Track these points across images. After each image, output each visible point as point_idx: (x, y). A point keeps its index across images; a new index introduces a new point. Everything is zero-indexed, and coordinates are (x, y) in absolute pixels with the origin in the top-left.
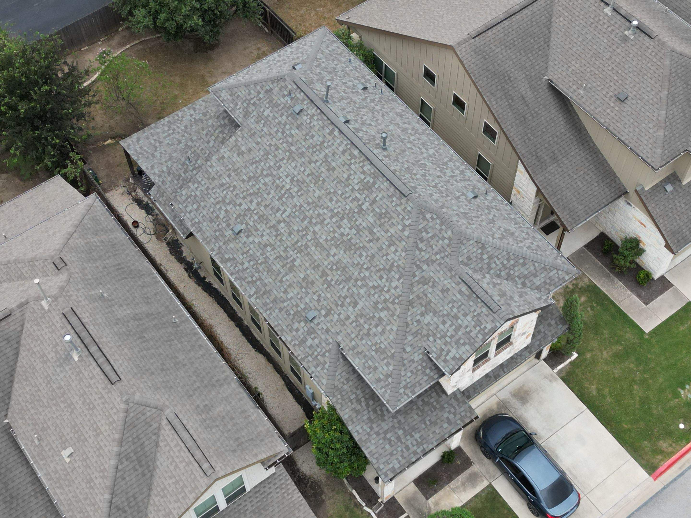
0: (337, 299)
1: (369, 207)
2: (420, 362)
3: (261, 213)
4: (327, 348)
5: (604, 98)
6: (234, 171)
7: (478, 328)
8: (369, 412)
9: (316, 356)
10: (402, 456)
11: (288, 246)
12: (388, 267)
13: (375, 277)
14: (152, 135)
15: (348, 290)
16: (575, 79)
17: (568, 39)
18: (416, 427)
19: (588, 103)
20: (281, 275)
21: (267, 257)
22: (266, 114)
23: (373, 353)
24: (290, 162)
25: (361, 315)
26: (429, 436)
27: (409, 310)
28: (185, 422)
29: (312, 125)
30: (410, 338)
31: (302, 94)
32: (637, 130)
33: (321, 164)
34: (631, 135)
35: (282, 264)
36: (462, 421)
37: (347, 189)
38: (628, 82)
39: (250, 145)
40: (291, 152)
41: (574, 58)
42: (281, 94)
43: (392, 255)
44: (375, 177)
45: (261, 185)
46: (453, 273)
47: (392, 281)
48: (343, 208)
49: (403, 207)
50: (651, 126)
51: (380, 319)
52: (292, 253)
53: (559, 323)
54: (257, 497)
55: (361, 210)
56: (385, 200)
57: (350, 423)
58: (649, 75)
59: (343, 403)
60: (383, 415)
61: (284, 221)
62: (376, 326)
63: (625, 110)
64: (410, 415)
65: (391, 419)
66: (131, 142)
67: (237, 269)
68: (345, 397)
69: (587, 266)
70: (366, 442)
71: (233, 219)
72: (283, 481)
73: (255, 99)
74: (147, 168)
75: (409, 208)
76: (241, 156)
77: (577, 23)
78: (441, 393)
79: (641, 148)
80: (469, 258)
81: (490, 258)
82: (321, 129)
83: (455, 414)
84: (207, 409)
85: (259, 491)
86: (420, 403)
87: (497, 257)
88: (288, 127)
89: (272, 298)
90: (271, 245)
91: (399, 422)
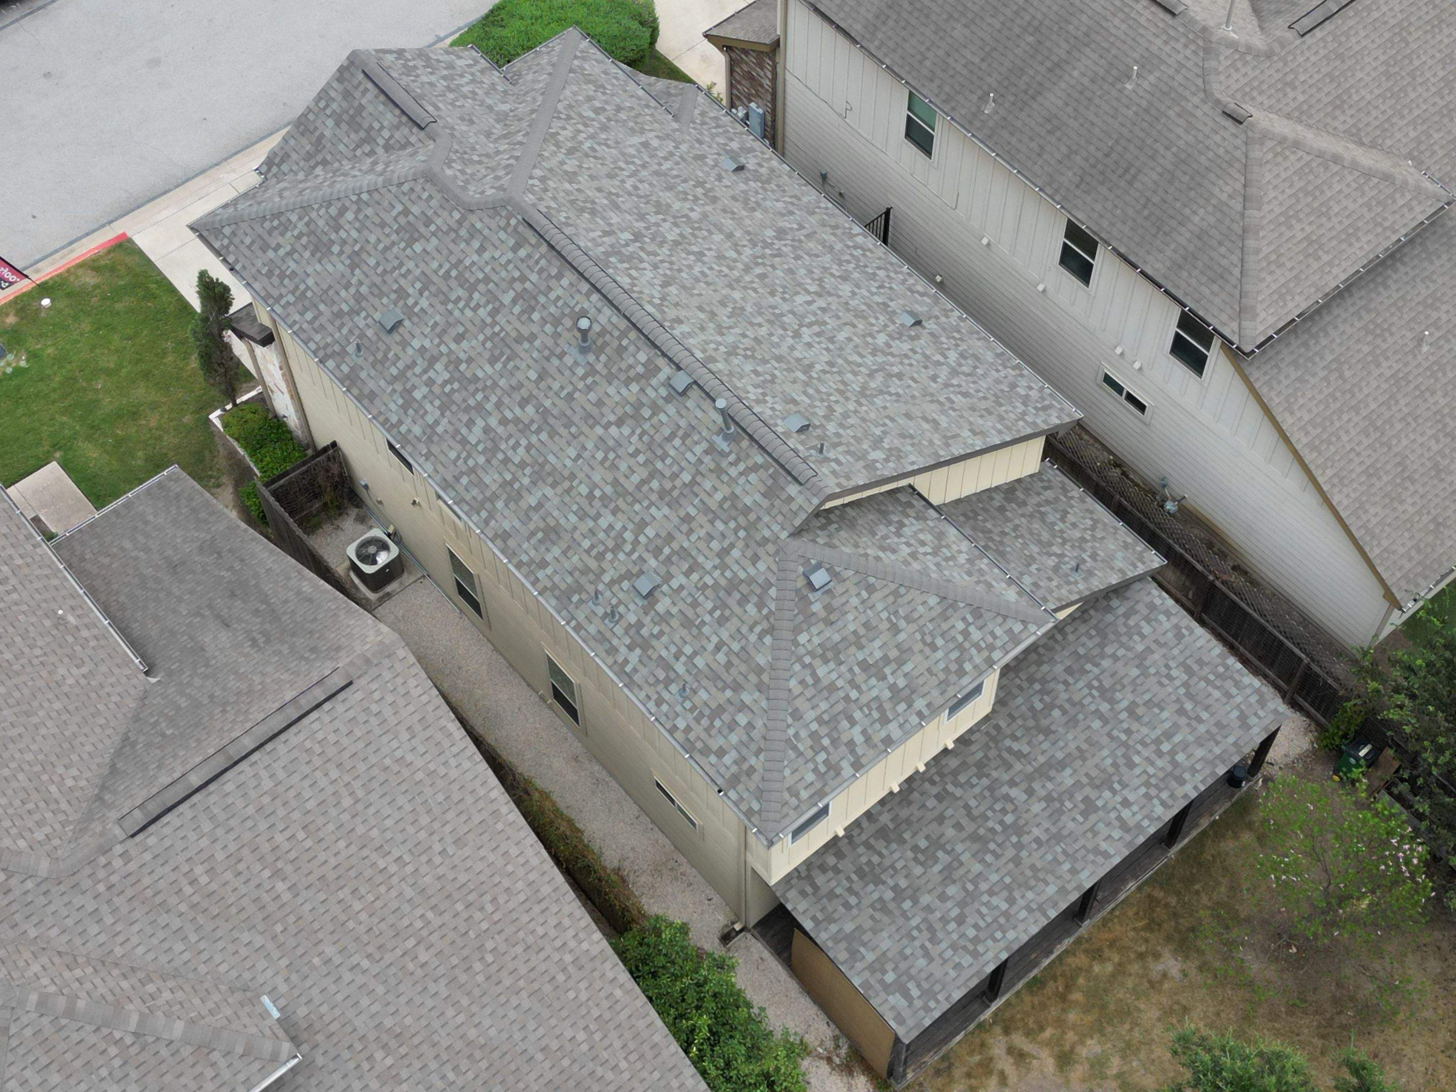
3: (861, 321)
6: (941, 404)
7: (410, 64)
14: (1210, 736)
19: (64, 592)
22: (880, 455)
29: (760, 390)
31: (791, 446)
41: (66, 689)
42: (845, 469)
44: (607, 263)
46: (448, 131)
49: (545, 203)
66: (1261, 713)
71: (924, 338)
73: (921, 550)
74: (1192, 632)
77: (29, 757)
82: (737, 375)
88: (820, 412)
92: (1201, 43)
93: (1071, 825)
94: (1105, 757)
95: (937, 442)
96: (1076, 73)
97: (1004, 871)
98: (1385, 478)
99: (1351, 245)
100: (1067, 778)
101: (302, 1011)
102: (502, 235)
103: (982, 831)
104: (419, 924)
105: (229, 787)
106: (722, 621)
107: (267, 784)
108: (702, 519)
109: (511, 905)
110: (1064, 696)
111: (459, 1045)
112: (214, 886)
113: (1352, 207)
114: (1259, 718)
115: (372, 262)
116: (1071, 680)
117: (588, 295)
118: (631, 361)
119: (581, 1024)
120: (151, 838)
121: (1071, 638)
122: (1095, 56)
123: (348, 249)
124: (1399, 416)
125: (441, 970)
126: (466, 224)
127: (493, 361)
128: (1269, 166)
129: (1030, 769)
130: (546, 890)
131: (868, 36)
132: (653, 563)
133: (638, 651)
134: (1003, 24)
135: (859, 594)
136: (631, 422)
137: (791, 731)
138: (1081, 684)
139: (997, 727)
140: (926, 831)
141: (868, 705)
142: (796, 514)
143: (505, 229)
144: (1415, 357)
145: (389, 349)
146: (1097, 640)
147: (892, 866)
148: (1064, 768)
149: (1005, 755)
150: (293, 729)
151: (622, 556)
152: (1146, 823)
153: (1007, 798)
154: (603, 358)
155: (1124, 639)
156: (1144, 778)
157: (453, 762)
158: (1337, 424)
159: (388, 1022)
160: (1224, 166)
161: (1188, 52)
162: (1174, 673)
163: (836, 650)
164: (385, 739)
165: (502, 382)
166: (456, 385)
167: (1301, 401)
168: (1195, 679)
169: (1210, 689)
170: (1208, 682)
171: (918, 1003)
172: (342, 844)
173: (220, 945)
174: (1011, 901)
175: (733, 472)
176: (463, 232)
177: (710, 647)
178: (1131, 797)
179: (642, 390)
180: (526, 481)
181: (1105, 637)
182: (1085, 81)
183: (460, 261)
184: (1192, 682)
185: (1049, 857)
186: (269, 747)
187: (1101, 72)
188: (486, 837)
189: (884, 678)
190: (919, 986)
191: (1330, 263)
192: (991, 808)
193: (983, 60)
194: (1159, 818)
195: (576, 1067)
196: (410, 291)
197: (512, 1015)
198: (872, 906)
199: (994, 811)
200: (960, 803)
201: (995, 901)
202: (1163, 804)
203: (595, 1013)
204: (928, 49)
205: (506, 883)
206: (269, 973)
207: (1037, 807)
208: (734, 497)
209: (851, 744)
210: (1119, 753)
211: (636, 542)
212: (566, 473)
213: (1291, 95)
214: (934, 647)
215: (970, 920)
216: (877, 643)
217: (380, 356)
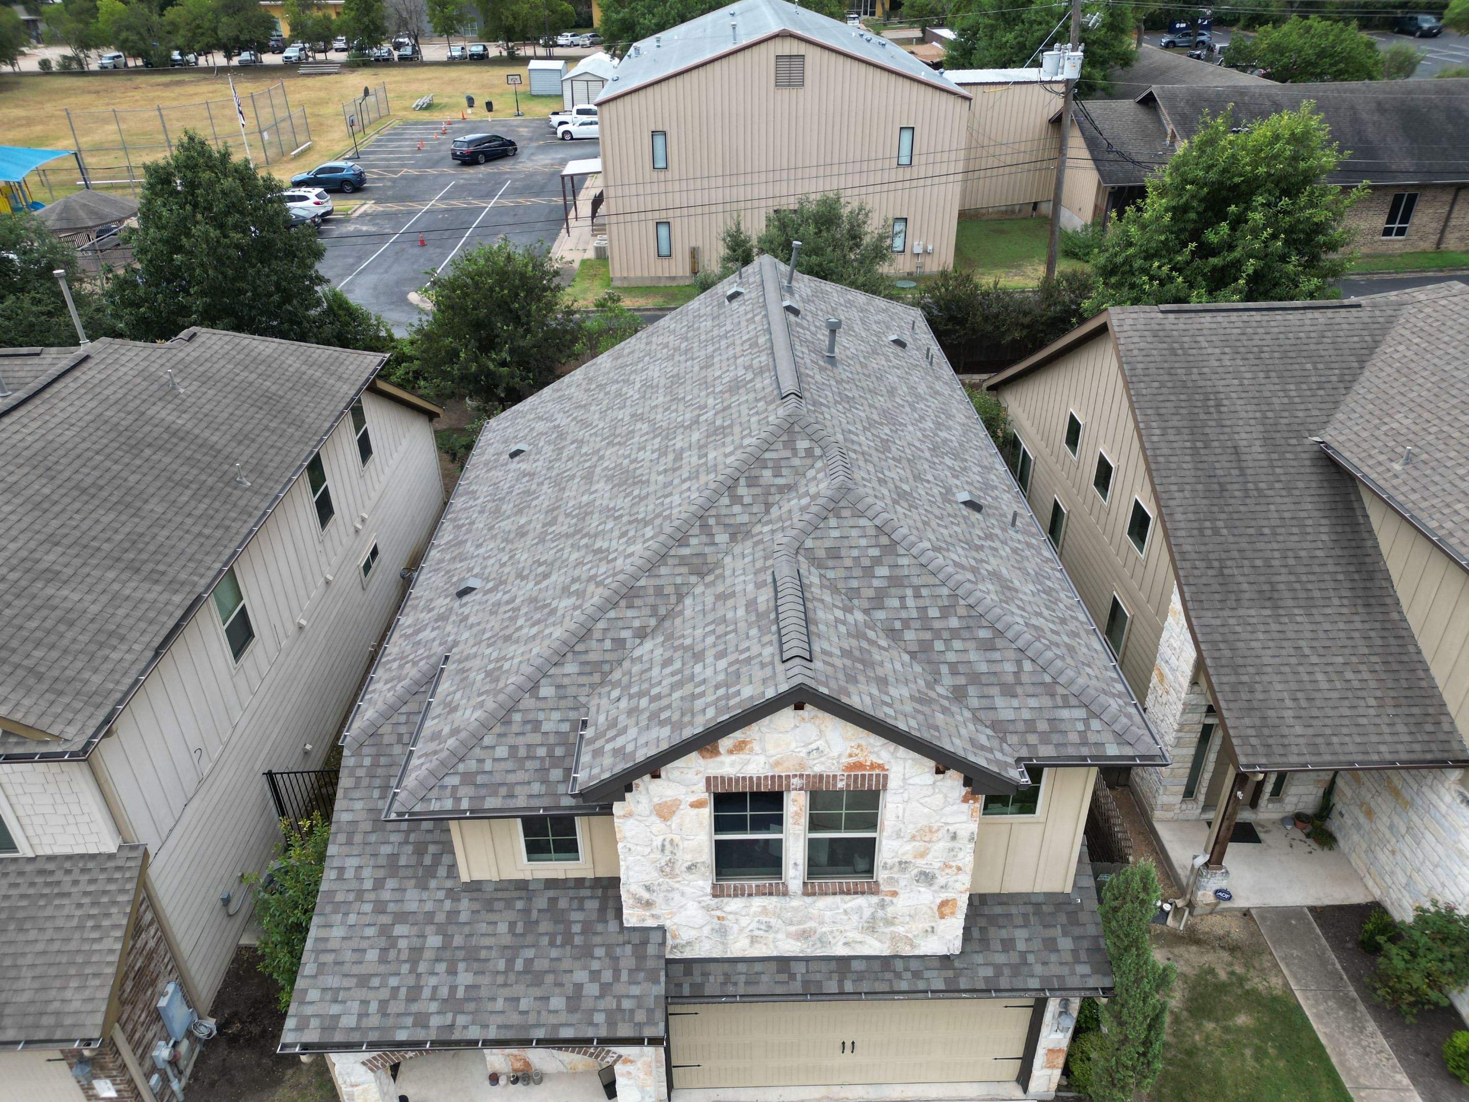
0: (528, 565)
1: (711, 418)
2: (552, 739)
4: (433, 651)
8: (406, 842)
9: (407, 663)
10: (383, 1004)
11: (550, 477)
12: (650, 517)
13: (615, 533)
15: (558, 551)
16: (1391, 444)
17: (1403, 379)
18: (483, 954)
19: (1405, 488)
20: (500, 519)
21: (512, 491)
23: (480, 677)
24: (663, 362)
25: (533, 600)
26: (493, 999)
27: (615, 605)
30: (570, 668)
33: (700, 361)
35: (517, 502)
36: (611, 1023)
37: (703, 393)
39: (637, 347)
40: (677, 350)
43: (676, 497)
44: (760, 372)
45: (601, 394)
46: (768, 563)
47: (634, 542)
48: (673, 420)
51: (553, 611)
52: (545, 486)
53: (1083, 956)
54: (32, 884)
55: (694, 423)
56: (743, 406)
57: (342, 838)
59: (365, 782)
60: (431, 872)
61: (581, 441)
62: (535, 624)
64: (492, 917)
65: (441, 895)
67: (465, 506)
68: (380, 771)
69: (1295, 953)
70: (337, 907)
72: (112, 887)
76: (614, 361)
78: (610, 914)
80: (834, 554)
81: (895, 581)
83: (605, 989)
85: (52, 872)
86: (541, 902)
87: (917, 589)
89: (456, 553)
90: (533, 474)
91: (453, 914)
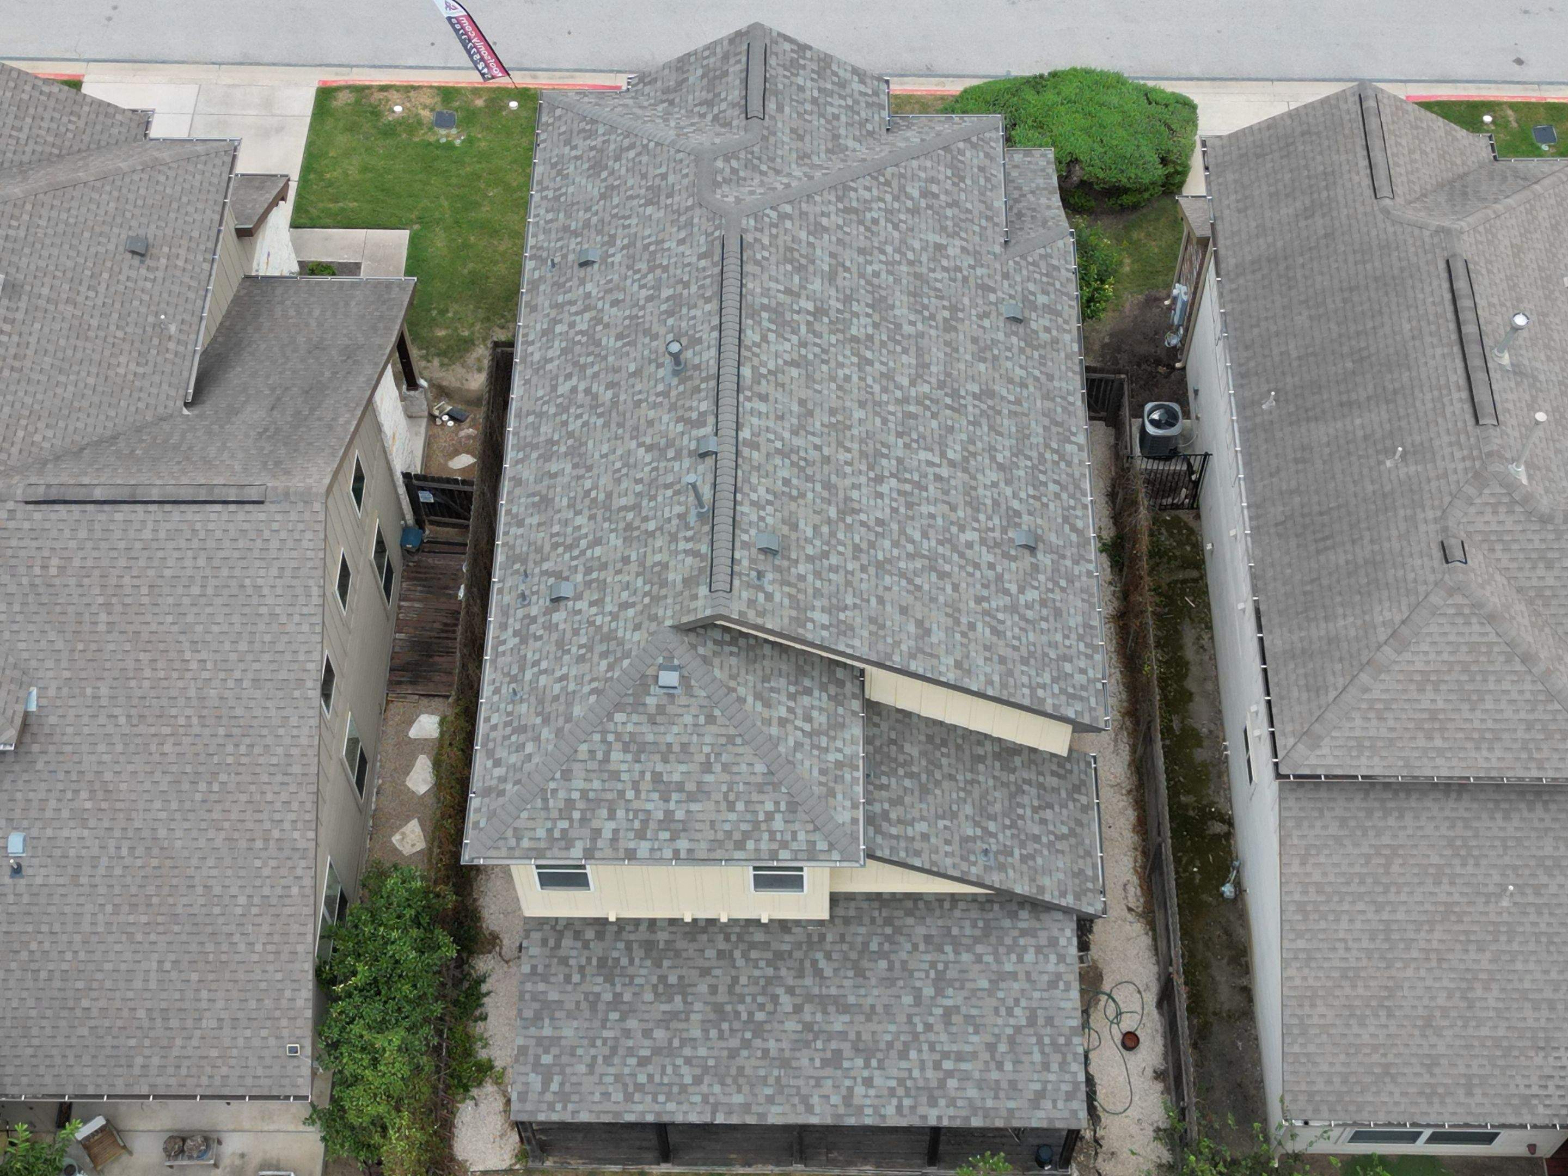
0: (959, 284)
1: (803, 297)
3: (969, 510)
4: (1023, 263)
5: (160, 280)
6: (957, 622)
7: (802, 62)
9: (1047, 275)
11: (969, 422)
12: (854, 217)
13: (883, 233)
14: (996, 1087)
15: (934, 271)
16: (154, 352)
17: (76, 404)
19: (189, 306)
20: (1013, 408)
21: (1013, 455)
22: (825, 619)
23: (969, 182)
24: (856, 506)
25: (943, 229)
28: (1367, 182)
29: (770, 497)
31: (737, 556)
32: (185, 199)
33: (813, 434)
34: (200, 206)
35: (998, 419)
37: (810, 357)
38: (102, 250)
39: (897, 617)
40: (842, 513)
41: (111, 373)
42: (769, 606)
43: (833, 217)
44: (754, 314)
45: (933, 543)
46: (765, 133)
47: (865, 201)
48: (840, 346)
49: (758, 235)
50: (162, 178)
51: (925, 194)
52: (970, 408)
55: (819, 312)
56: (774, 273)
58: (64, 216)
61: (943, 455)
62: (936, 196)
63: (160, 233)
66: (1060, 1104)
67: (1072, 502)
71: (1019, 563)
73: (799, 723)
74: (1067, 989)
75: (752, 222)
76: (927, 625)
77: (28, 400)
79: (215, 181)
82: (763, 472)
84: (1308, 212)
88: (810, 550)
89: (1048, 404)
90: (993, 458)
92: (1478, 464)
93: (805, 1062)
94: (888, 1031)
95: (904, 647)
96: (1358, 422)
97: (715, 1053)
98: (1360, 991)
99: (1478, 749)
100: (839, 1023)
101: (53, 720)
102: (702, 239)
103: (728, 1008)
104: (182, 721)
105: (119, 516)
106: (581, 659)
107: (147, 534)
108: (634, 567)
109: (261, 760)
110: (904, 956)
111: (146, 834)
112: (57, 581)
113: (1508, 714)
114: (1055, 1107)
115: (616, 201)
116: (922, 947)
117: (713, 329)
118: (695, 404)
119: (249, 891)
120: (38, 514)
121: (957, 913)
122: (1385, 416)
123: (610, 180)
124: (1423, 944)
125: (174, 768)
126: (690, 213)
127: (619, 337)
128: (1442, 620)
129: (816, 991)
130: (296, 769)
131: (1232, 275)
132: (579, 577)
133: (517, 640)
134: (1340, 336)
135: (696, 716)
136: (656, 453)
137: (552, 785)
138: (928, 957)
139: (822, 937)
140: (684, 972)
141: (636, 812)
142: (689, 612)
143: (707, 235)
144: (1487, 903)
145: (570, 279)
146: (978, 933)
147: (632, 978)
148: (844, 1012)
149: (807, 964)
150: (195, 507)
151: (567, 556)
152: (869, 1111)
153: (775, 999)
154: (681, 388)
155: (1002, 950)
156: (906, 1074)
157: (297, 618)
158: (1346, 907)
159: (108, 776)
160: (1402, 591)
161: (1460, 466)
162: (1018, 1011)
163: (642, 748)
164: (258, 563)
165: (610, 359)
166: (584, 339)
167: (1322, 859)
168: (1031, 1031)
169: (1036, 1049)
170: (1040, 1042)
171: (549, 1097)
172: (170, 619)
173: (31, 627)
174: (698, 1081)
175: (682, 545)
176: (683, 219)
177: (558, 674)
178: (878, 1081)
179: (683, 433)
180: (563, 449)
181: (987, 936)
182: (1360, 433)
183: (663, 241)
184: (1025, 1031)
185: (762, 1072)
186: (168, 507)
187: (1378, 435)
188: (280, 694)
189: (667, 800)
190: (562, 1084)
191: (1440, 751)
192: (754, 997)
193: (1299, 358)
194: (883, 1117)
195: (221, 920)
196: (618, 242)
197: (202, 843)
198: (586, 995)
199: (754, 1000)
200: (733, 973)
201: (685, 1070)
202: (899, 1108)
203: (266, 891)
204: (1267, 319)
205: (269, 740)
206: (50, 674)
207: (792, 1025)
208: (665, 566)
209: (597, 833)
210: (902, 1038)
211: (583, 553)
212: (589, 462)
213: (1541, 572)
214: (731, 807)
215: (650, 1069)
216: (683, 768)
217: (562, 280)
